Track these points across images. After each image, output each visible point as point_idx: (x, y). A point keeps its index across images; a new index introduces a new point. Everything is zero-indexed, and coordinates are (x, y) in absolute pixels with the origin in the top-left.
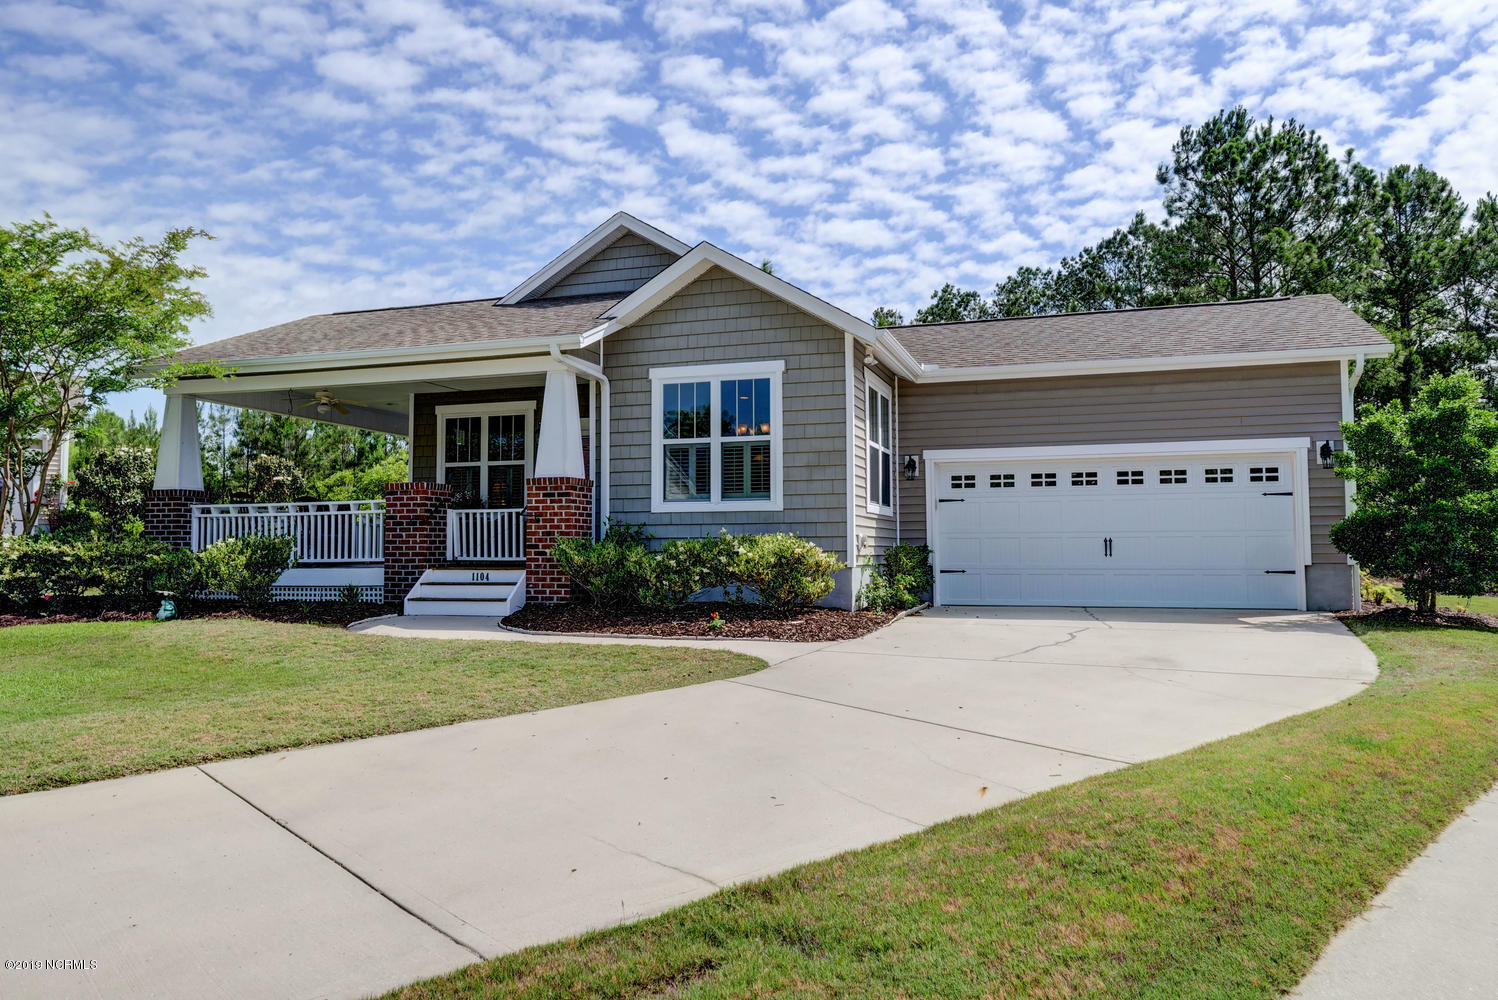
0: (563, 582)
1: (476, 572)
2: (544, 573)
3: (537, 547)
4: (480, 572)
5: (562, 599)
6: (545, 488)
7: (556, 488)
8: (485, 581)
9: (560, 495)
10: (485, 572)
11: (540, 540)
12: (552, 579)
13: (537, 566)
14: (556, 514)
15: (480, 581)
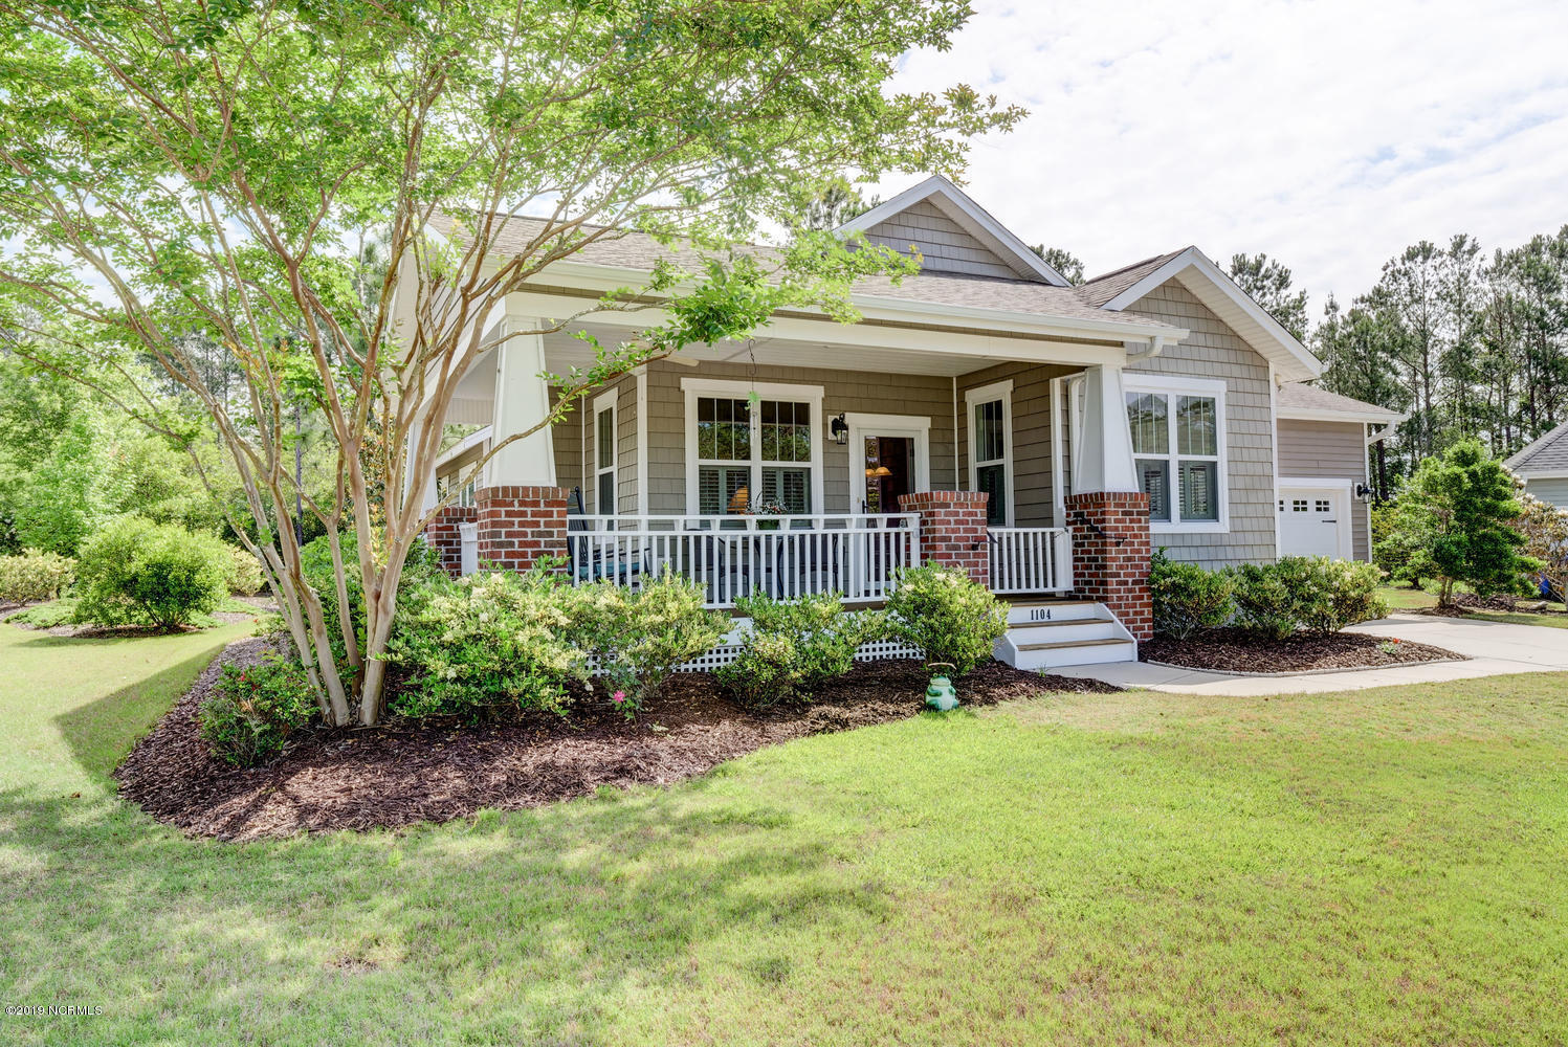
0: (1146, 615)
1: (1035, 609)
2: (1127, 606)
3: (1118, 575)
4: (1039, 608)
5: (1145, 636)
6: (1123, 505)
7: (1134, 506)
8: (1046, 619)
9: (1139, 513)
10: (1046, 609)
11: (1121, 567)
12: (1136, 613)
13: (1119, 598)
14: (1135, 536)
15: (1040, 620)
